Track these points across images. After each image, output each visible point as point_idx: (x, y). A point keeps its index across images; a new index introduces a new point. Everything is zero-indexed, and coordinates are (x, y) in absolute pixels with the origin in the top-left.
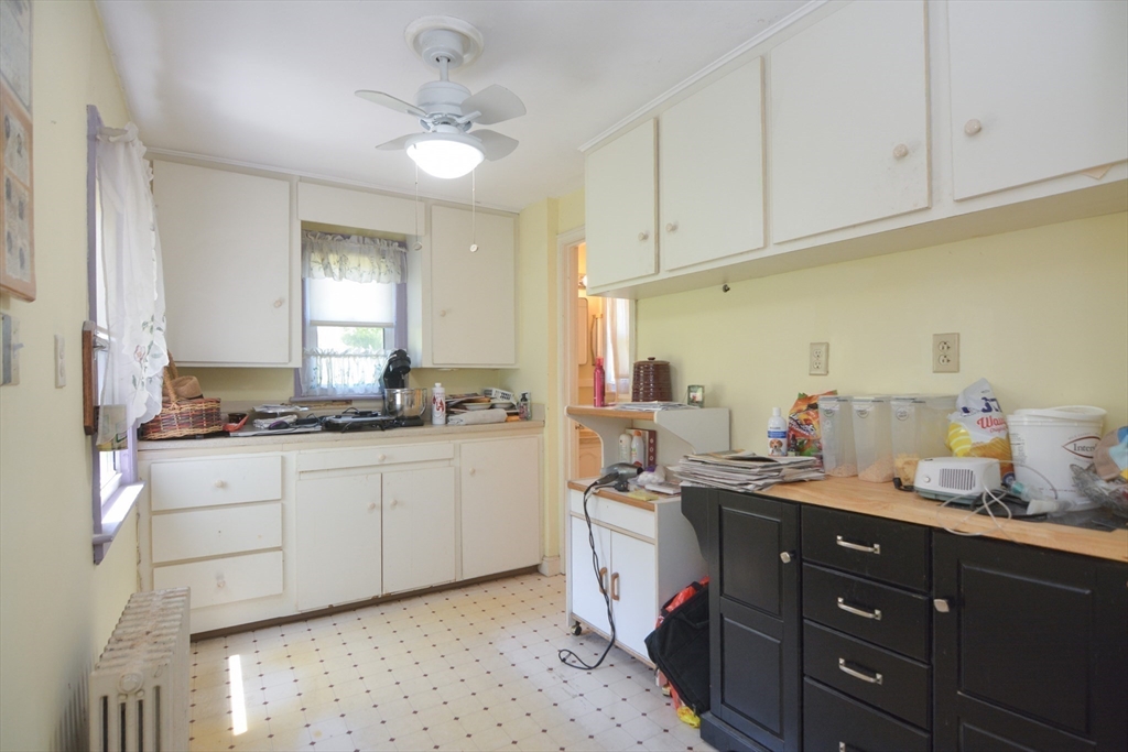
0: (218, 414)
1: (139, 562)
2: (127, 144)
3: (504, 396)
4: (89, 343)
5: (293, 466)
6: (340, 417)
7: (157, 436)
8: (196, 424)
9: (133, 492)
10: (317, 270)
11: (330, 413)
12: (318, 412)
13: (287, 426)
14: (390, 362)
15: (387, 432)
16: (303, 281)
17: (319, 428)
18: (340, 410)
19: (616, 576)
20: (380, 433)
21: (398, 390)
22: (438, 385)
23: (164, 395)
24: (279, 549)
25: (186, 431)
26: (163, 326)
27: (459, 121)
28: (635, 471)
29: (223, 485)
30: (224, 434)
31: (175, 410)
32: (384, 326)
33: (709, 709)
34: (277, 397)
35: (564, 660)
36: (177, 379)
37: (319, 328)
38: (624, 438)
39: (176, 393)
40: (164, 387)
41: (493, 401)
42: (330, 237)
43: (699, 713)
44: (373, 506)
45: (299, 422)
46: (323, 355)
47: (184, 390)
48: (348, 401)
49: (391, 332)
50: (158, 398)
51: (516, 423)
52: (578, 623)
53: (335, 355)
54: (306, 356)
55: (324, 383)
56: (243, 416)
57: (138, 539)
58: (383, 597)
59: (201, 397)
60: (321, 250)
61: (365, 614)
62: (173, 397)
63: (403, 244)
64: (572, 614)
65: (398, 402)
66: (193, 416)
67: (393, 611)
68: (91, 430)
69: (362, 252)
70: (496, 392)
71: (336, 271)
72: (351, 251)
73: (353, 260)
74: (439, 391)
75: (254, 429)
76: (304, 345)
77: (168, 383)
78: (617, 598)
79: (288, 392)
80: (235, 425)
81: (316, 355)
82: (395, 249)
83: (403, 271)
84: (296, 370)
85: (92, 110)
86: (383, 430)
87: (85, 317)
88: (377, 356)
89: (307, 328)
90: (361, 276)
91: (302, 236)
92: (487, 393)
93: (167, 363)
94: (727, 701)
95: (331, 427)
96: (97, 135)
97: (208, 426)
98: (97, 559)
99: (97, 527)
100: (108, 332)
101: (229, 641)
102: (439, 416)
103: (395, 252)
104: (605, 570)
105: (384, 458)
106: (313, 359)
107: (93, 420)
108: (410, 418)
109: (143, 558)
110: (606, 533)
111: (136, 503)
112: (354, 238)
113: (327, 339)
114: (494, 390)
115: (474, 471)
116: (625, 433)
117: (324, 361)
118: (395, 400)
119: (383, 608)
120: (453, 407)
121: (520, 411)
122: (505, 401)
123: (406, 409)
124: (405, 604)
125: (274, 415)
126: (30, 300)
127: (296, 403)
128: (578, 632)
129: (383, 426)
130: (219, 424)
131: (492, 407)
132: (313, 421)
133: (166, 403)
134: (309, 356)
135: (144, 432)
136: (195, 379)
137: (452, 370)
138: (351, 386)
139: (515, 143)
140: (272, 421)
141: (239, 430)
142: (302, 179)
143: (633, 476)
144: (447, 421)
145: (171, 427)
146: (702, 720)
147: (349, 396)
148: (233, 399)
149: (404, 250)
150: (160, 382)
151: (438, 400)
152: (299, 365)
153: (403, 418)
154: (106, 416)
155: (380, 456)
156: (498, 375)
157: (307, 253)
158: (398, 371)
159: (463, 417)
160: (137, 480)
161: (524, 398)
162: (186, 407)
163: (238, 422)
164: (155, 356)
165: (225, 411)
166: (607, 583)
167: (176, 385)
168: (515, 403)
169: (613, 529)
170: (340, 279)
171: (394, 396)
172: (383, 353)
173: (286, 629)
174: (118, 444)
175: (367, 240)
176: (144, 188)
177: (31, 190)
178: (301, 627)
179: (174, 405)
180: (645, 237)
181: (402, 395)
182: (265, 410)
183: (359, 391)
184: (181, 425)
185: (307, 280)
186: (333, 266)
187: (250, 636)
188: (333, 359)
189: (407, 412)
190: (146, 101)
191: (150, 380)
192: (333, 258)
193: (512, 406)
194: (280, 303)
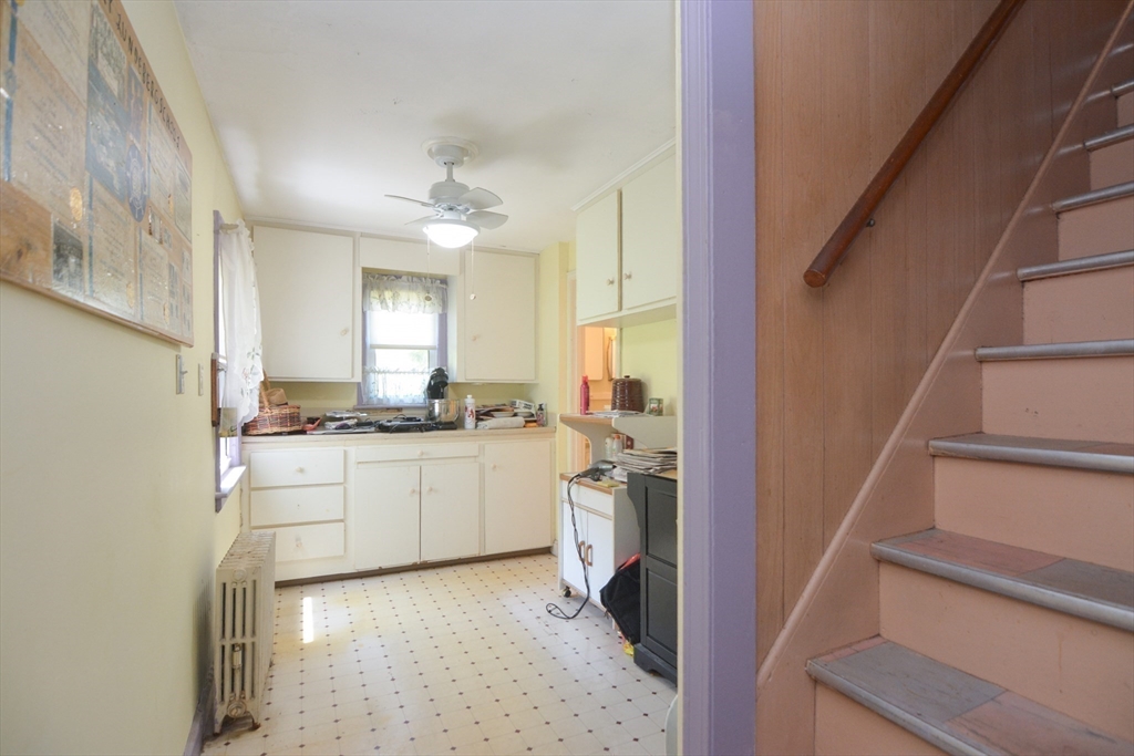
0: (298, 417)
1: (241, 525)
2: (238, 234)
3: (527, 406)
4: (215, 367)
5: (352, 458)
6: (390, 421)
7: (255, 432)
8: (282, 424)
9: (239, 471)
10: (376, 304)
11: (384, 419)
12: (373, 418)
13: (349, 427)
14: (432, 378)
15: (426, 434)
16: (364, 314)
17: (373, 429)
18: (391, 416)
19: (590, 547)
20: (419, 434)
21: (437, 401)
22: (469, 396)
23: (260, 402)
24: (342, 521)
25: (276, 429)
26: (260, 352)
27: (460, 208)
28: (611, 467)
29: (301, 470)
30: (303, 432)
31: (267, 413)
32: (429, 348)
33: (639, 642)
34: (343, 405)
35: (550, 612)
36: (270, 390)
37: (377, 351)
38: (608, 440)
39: (269, 401)
40: (260, 396)
41: (516, 411)
42: (385, 278)
43: (633, 643)
44: (414, 491)
45: (359, 425)
46: (379, 372)
47: (274, 398)
48: (399, 409)
49: (435, 353)
50: (257, 405)
51: (533, 428)
52: (568, 588)
53: (389, 372)
54: (365, 373)
55: (380, 396)
56: (317, 419)
57: (241, 508)
58: (421, 564)
59: (286, 404)
60: (378, 288)
61: (407, 577)
62: (266, 404)
63: (444, 281)
64: (563, 580)
65: (437, 410)
66: (281, 418)
67: (429, 576)
68: (216, 423)
69: (411, 289)
70: (520, 404)
71: (390, 305)
72: (402, 288)
73: (403, 295)
74: (470, 402)
75: (325, 429)
76: (364, 363)
77: (263, 393)
78: (591, 564)
79: (352, 402)
80: (310, 426)
81: (375, 372)
82: (437, 286)
83: (444, 303)
84: (359, 384)
85: (216, 213)
86: (422, 431)
87: (212, 351)
88: (422, 373)
89: (366, 351)
90: (410, 308)
91: (363, 278)
92: (513, 404)
93: (262, 379)
94: (650, 633)
95: (383, 429)
96: (220, 228)
97: (291, 426)
98: (218, 509)
99: (218, 488)
100: (226, 358)
101: (304, 588)
102: (470, 422)
103: (437, 288)
104: (583, 543)
105: (422, 454)
106: (372, 375)
107: (217, 417)
108: (446, 423)
109: (244, 522)
110: (584, 513)
111: (240, 480)
112: (404, 278)
113: (382, 359)
114: (518, 401)
115: (495, 467)
116: (610, 436)
117: (380, 376)
118: (434, 409)
119: (421, 573)
120: (482, 415)
121: (536, 419)
122: (527, 410)
123: (443, 416)
124: (439, 571)
125: (341, 419)
126: (191, 346)
127: (358, 410)
128: (568, 594)
129: (422, 428)
130: (298, 425)
131: (515, 415)
132: (369, 424)
133: (261, 408)
134: (368, 373)
135: (247, 429)
136: (282, 390)
137: (483, 384)
138: (401, 397)
139: (505, 218)
140: (338, 423)
141: (314, 429)
142: (362, 235)
143: (610, 470)
144: (476, 426)
145: (265, 426)
146: (635, 650)
147: (400, 405)
148: (309, 407)
149: (444, 286)
150: (257, 392)
151: (469, 409)
152: (360, 380)
153: (440, 423)
154: (225, 415)
155: (419, 453)
156: (523, 389)
157: (368, 291)
158: (438, 385)
159: (489, 423)
160: (241, 464)
161: (541, 409)
162: (276, 411)
163: (313, 423)
164: (255, 374)
165: (304, 416)
166: (584, 553)
167: (269, 395)
168: (534, 412)
169: (589, 510)
170: (394, 310)
171: (433, 405)
172: (427, 370)
173: (346, 583)
174: (231, 433)
175: (415, 279)
176: (248, 256)
177: (191, 286)
178: (357, 583)
179: (267, 410)
180: (612, 282)
181: (440, 405)
182: (333, 415)
183: (408, 401)
184: (272, 425)
185: (368, 313)
186: (388, 301)
187: (320, 586)
188: (387, 375)
189: (444, 418)
190: (249, 191)
191: (251, 390)
192: (388, 294)
193: (532, 415)
194: (346, 331)
